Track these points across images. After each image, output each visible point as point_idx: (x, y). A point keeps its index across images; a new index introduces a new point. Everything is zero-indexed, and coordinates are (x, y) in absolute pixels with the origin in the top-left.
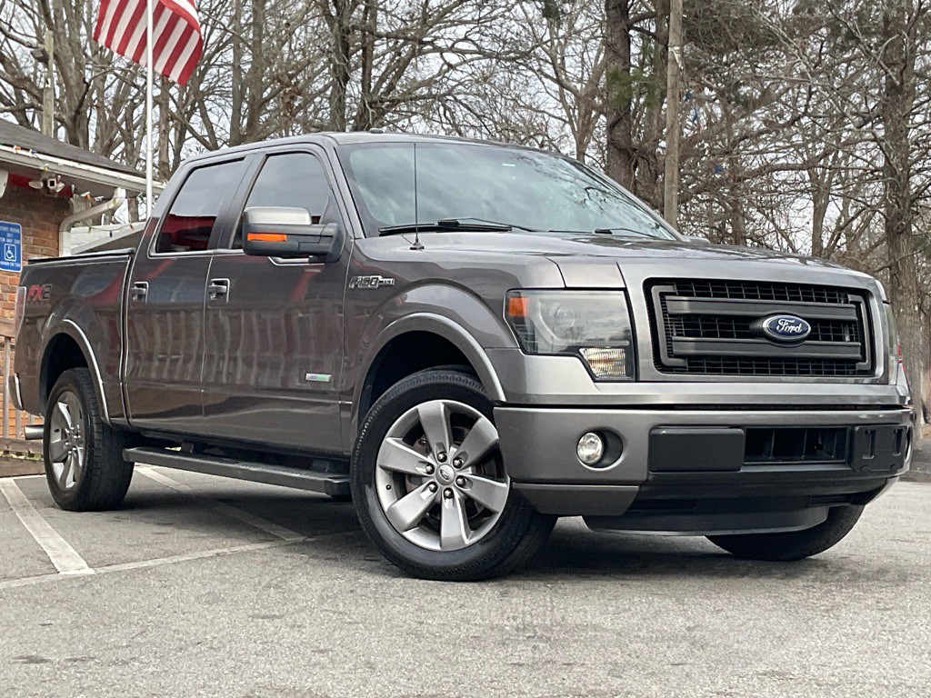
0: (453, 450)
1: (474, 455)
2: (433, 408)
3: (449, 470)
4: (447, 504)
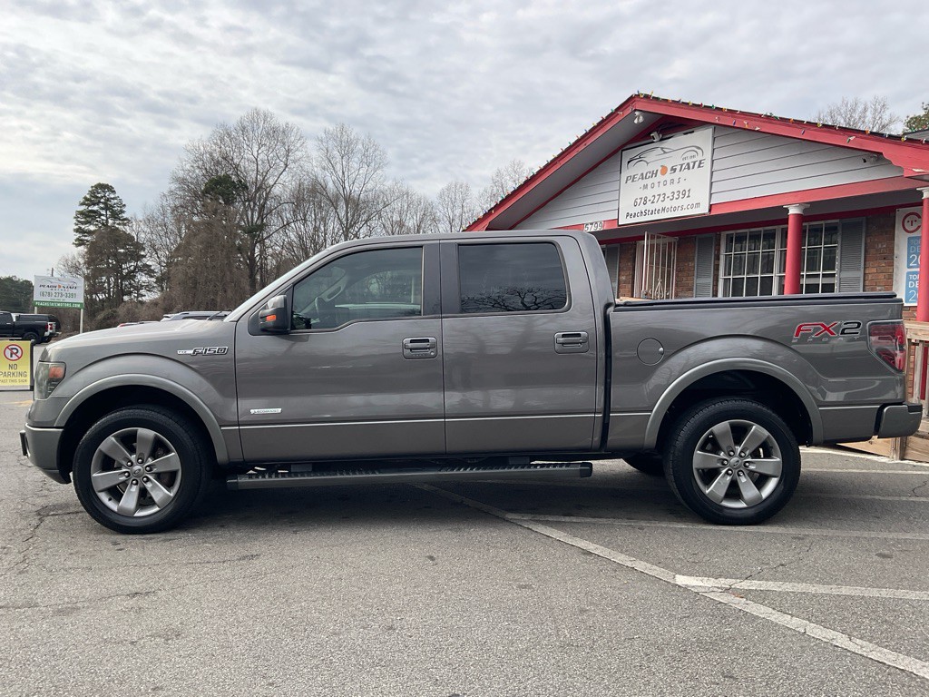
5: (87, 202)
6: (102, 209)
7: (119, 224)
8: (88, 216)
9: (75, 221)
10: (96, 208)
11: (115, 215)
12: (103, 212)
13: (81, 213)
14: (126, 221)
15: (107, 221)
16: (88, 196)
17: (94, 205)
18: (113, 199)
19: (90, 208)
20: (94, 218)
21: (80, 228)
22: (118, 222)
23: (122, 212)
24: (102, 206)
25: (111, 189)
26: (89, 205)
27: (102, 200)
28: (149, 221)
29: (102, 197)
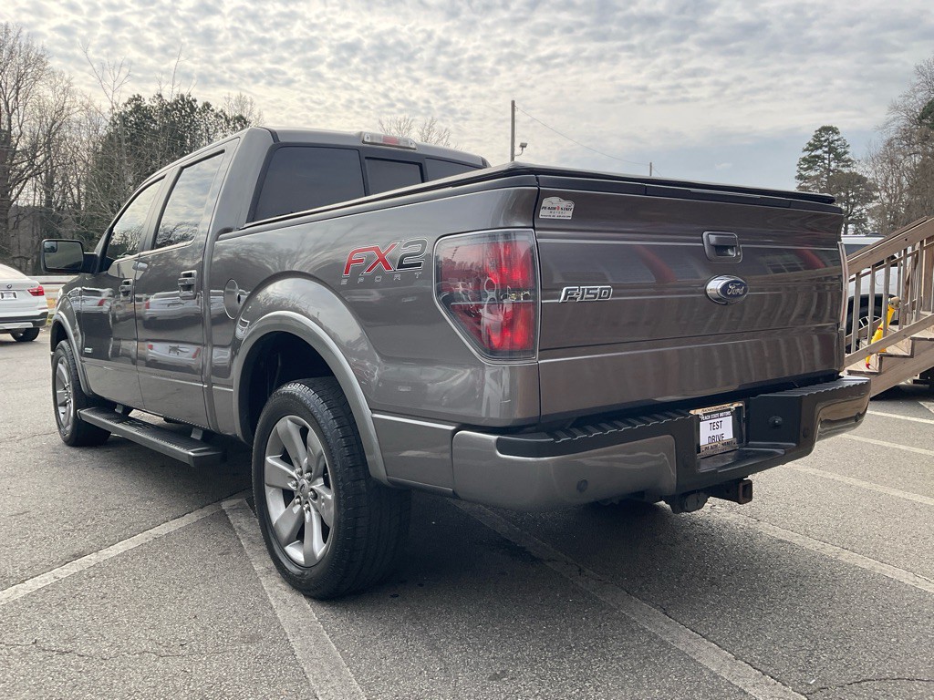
5: (813, 147)
6: (825, 152)
7: (843, 166)
8: (811, 162)
9: (797, 168)
10: (819, 152)
11: (838, 157)
12: (826, 156)
13: (804, 160)
14: (848, 163)
15: (829, 165)
16: (812, 142)
17: (817, 149)
18: (837, 140)
19: (813, 154)
20: (815, 163)
21: (801, 175)
22: (841, 164)
23: (845, 153)
24: (826, 149)
25: (833, 130)
26: (812, 151)
27: (826, 144)
28: (873, 160)
29: (825, 141)
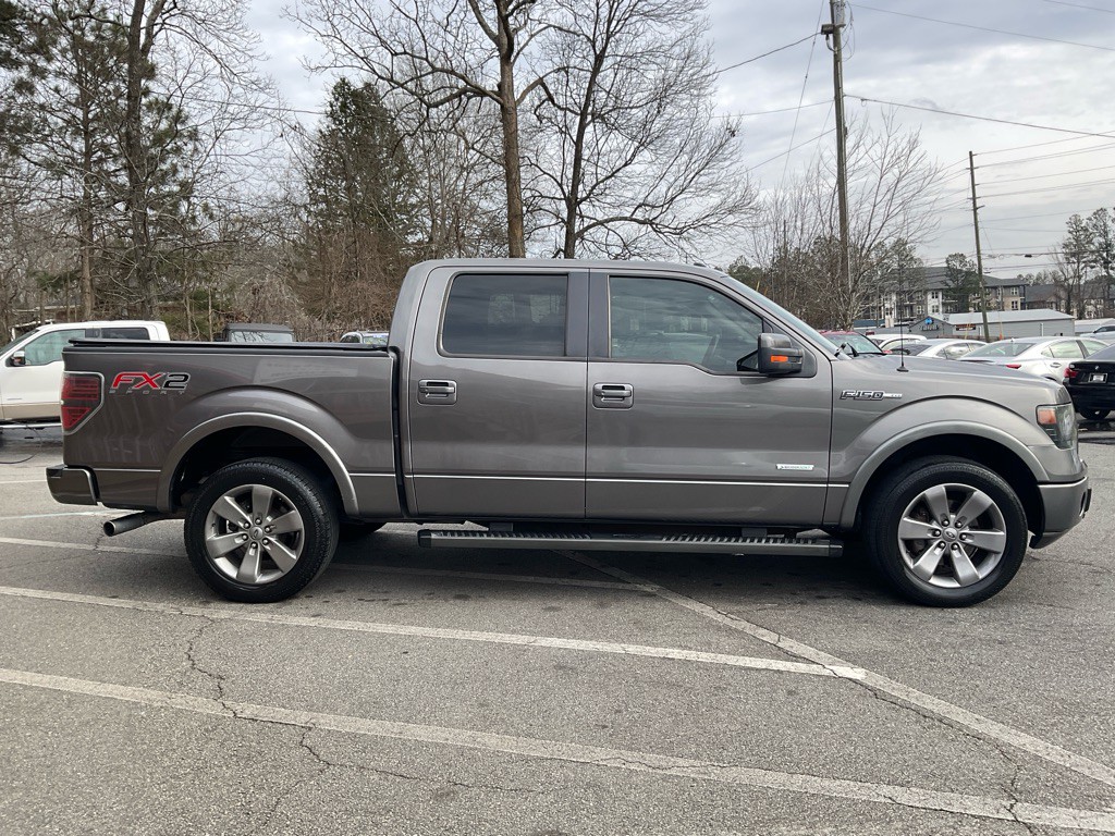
0: (953, 516)
1: (971, 517)
2: (937, 491)
3: (952, 530)
4: (955, 554)
